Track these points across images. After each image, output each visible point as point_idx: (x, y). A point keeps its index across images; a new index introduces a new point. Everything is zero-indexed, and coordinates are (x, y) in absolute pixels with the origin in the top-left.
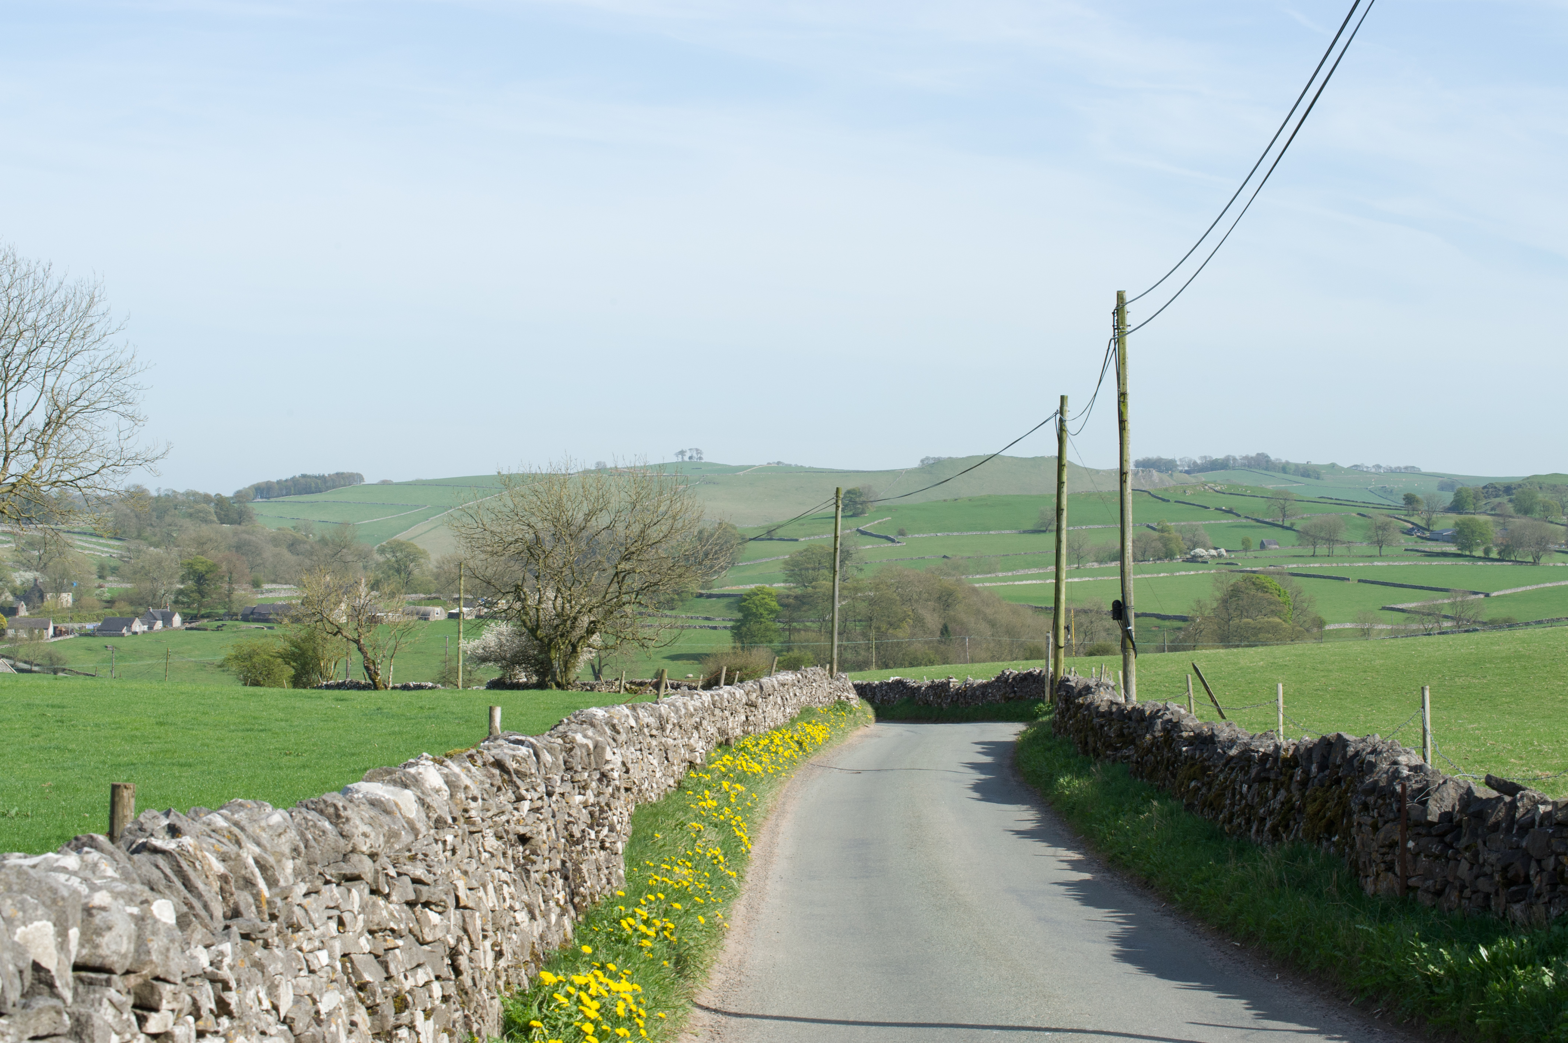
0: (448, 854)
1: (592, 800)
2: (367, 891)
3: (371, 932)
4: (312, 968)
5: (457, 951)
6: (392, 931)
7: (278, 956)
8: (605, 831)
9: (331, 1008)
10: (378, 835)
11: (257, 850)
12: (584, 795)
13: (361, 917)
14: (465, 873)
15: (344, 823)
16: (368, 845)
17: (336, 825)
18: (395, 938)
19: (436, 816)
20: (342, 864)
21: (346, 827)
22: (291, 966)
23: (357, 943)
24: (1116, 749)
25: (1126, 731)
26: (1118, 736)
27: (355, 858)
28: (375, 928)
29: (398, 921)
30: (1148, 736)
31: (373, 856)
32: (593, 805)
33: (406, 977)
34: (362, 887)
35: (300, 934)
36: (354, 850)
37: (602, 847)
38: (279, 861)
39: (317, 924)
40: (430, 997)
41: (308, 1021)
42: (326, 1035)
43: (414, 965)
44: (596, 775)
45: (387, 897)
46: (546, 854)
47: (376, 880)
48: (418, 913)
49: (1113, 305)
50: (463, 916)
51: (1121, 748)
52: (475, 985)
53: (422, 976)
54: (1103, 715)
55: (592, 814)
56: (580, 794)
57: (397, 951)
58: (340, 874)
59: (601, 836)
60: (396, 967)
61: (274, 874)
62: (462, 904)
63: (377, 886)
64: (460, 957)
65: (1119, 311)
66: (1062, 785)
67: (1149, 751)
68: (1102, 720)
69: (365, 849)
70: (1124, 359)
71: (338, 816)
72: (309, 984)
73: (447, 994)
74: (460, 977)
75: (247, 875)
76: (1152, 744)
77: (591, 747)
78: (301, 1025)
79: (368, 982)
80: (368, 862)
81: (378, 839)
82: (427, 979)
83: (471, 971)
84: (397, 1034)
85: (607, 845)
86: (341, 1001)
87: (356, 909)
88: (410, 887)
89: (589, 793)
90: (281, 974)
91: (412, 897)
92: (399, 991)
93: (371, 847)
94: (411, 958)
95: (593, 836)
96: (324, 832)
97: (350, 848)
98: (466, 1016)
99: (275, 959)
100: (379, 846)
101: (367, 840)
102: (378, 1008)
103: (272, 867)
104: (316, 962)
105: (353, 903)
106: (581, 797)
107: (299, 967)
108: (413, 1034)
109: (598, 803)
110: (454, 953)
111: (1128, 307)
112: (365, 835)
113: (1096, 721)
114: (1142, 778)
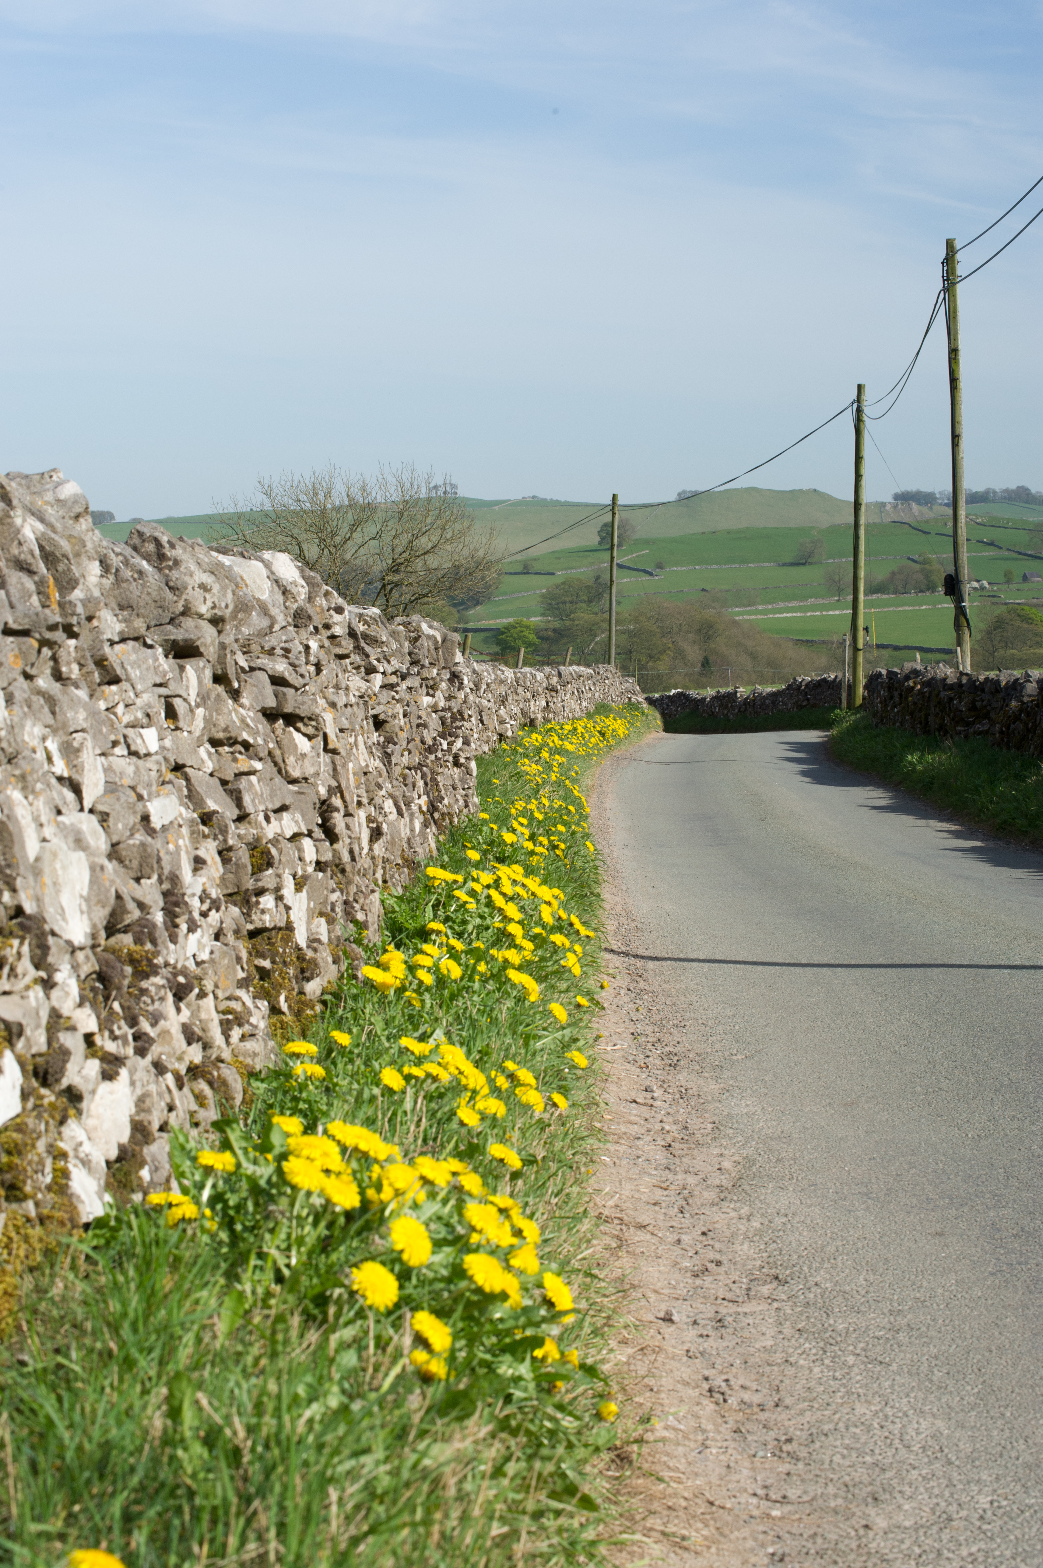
0: (312, 669)
1: (442, 704)
2: (208, 674)
3: (215, 743)
4: (133, 748)
5: (329, 806)
6: (246, 745)
7: (79, 698)
8: (459, 743)
9: (166, 822)
10: (224, 588)
11: (40, 527)
12: (433, 696)
13: (200, 712)
14: (333, 705)
15: (170, 568)
16: (209, 604)
17: (160, 570)
18: (250, 758)
19: (295, 606)
20: (170, 627)
21: (175, 574)
22: (100, 731)
23: (196, 752)
24: (968, 724)
25: (978, 704)
26: (969, 710)
27: (188, 623)
28: (221, 735)
29: (256, 733)
30: (1014, 703)
31: (216, 621)
32: (443, 710)
33: (267, 819)
34: (201, 664)
35: (114, 688)
36: (186, 612)
37: (456, 764)
38: (77, 555)
39: (139, 687)
40: (300, 859)
41: (131, 823)
42: (162, 854)
43: (277, 805)
44: (446, 675)
45: (235, 695)
46: (404, 744)
47: (222, 660)
48: (279, 732)
49: (943, 254)
50: (333, 763)
51: (973, 723)
52: (353, 859)
53: (288, 824)
54: (951, 687)
55: (443, 721)
56: (428, 694)
57: (253, 778)
58: (166, 641)
59: (455, 749)
60: (253, 801)
61: (69, 570)
62: (331, 746)
63: (224, 669)
64: (335, 814)
65: (949, 261)
66: (911, 763)
67: (1016, 718)
68: (950, 693)
69: (203, 609)
70: (955, 312)
71: (161, 557)
72: (131, 770)
73: (323, 859)
74: (335, 846)
75: (22, 557)
76: (1021, 711)
77: (439, 639)
78: (120, 826)
79: (215, 812)
80: (209, 632)
81: (225, 595)
82: (296, 830)
83: (348, 841)
84: (258, 903)
85: (462, 760)
86: (181, 815)
87: (193, 699)
88: (269, 689)
89: (439, 694)
90: (83, 730)
91: (271, 702)
92: (258, 839)
93: (214, 607)
94: (273, 794)
95: (445, 747)
96: (141, 573)
97: (180, 608)
98: (346, 902)
99: (75, 703)
100: (227, 606)
101: (208, 596)
102: (231, 854)
103: (65, 556)
104: (139, 741)
105: (187, 687)
106: (429, 699)
107: (113, 738)
108: (281, 908)
109: (450, 709)
110: (325, 809)
111: (959, 256)
112: (203, 587)
113: (943, 694)
114: (1009, 748)
